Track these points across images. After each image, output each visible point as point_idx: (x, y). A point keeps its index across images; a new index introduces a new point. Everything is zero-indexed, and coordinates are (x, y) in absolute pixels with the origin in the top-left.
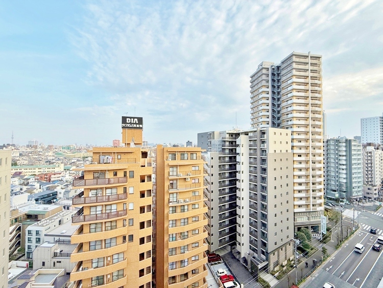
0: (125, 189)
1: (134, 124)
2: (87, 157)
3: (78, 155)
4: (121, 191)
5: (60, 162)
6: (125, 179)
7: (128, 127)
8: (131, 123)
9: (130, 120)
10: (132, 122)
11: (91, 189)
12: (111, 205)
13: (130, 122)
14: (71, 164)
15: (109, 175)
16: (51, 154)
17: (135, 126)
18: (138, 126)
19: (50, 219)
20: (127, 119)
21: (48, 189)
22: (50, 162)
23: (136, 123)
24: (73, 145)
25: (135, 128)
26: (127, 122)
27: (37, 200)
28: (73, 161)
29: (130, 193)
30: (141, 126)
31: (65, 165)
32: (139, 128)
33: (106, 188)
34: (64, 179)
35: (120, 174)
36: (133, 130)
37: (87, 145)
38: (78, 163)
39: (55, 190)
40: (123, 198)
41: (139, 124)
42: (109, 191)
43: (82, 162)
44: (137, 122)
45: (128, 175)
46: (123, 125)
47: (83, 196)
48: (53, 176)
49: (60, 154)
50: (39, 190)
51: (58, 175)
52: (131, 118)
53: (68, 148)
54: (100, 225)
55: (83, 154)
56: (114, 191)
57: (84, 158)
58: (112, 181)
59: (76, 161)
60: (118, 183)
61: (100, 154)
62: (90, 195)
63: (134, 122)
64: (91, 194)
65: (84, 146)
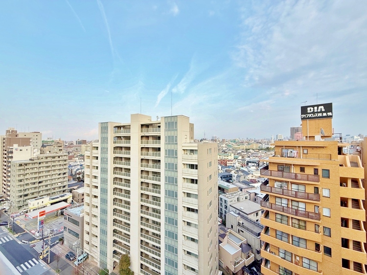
0: (316, 189)
1: (318, 112)
2: (249, 149)
3: (241, 147)
4: (310, 190)
5: (231, 152)
6: (316, 177)
7: (309, 118)
8: (314, 113)
9: (312, 108)
10: (316, 111)
11: (276, 181)
12: (298, 202)
13: (312, 111)
14: (238, 154)
15: (295, 170)
16: (224, 145)
17: (320, 115)
18: (325, 114)
19: (232, 194)
20: (309, 109)
21: (226, 170)
22: (224, 152)
23: (321, 112)
24: (237, 139)
25: (320, 117)
26: (309, 111)
27: (221, 178)
28: (239, 152)
29: (324, 195)
30: (330, 114)
31: (234, 155)
32: (328, 117)
33: (292, 183)
34: (235, 166)
35: (309, 171)
36: (317, 121)
37: (247, 139)
38: (243, 154)
39: (231, 173)
40: (315, 199)
41: (326, 112)
42: (294, 187)
43: (245, 153)
44: (323, 110)
45: (320, 173)
46: (303, 116)
47: (268, 185)
48: (228, 162)
49: (230, 146)
50: (222, 171)
51: (231, 162)
52: (313, 106)
53: (234, 141)
54: (285, 219)
55: (245, 146)
56: (302, 188)
57: (247, 150)
58: (299, 176)
59: (241, 152)
60: (308, 180)
61: (281, 147)
62: (276, 186)
63: (319, 110)
64: (276, 184)
65: (245, 140)
